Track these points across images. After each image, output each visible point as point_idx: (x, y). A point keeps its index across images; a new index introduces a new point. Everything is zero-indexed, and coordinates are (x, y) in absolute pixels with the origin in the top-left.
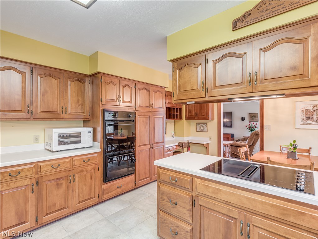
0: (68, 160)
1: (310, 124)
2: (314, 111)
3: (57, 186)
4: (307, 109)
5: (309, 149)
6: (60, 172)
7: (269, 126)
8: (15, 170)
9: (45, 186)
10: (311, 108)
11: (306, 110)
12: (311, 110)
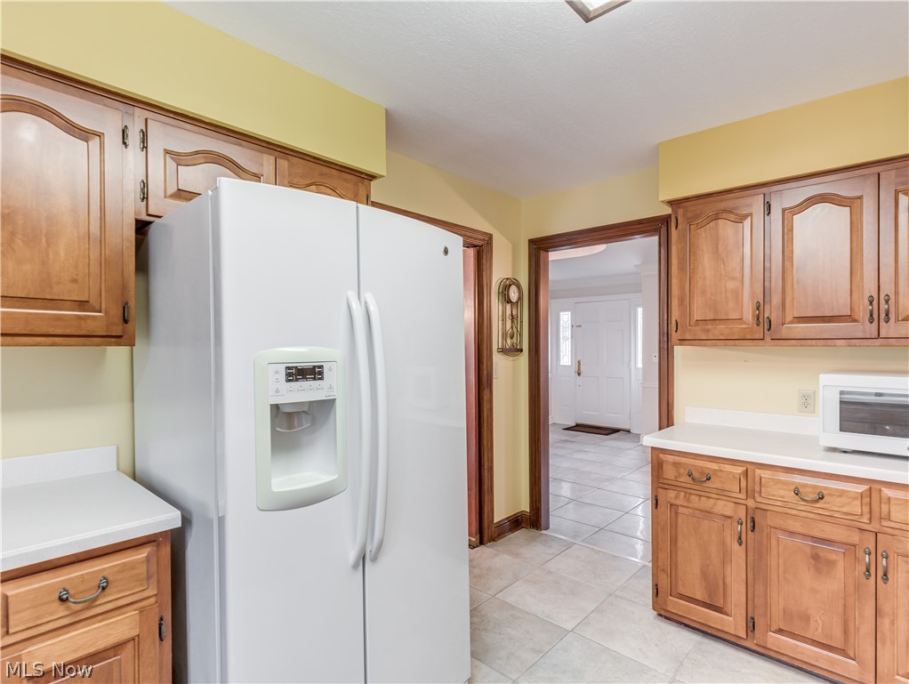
0: (862, 488)
3: (812, 561)
6: (824, 518)
8: (701, 467)
9: (774, 542)
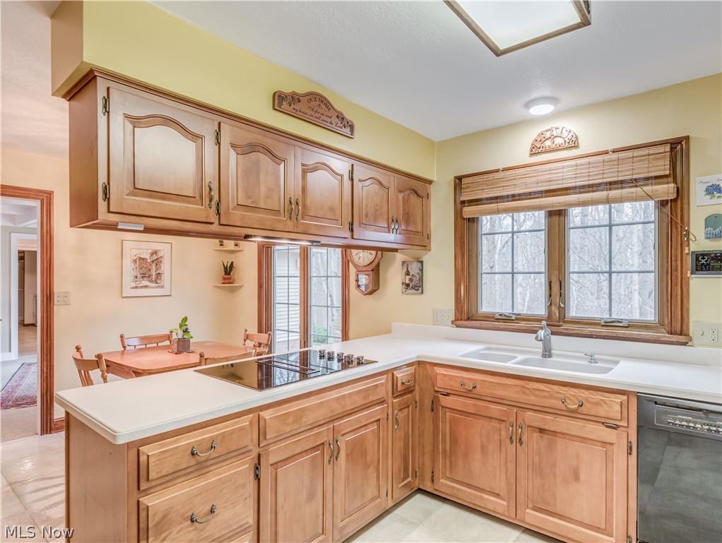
1: (146, 287)
2: (153, 261)
4: (142, 256)
5: (169, 333)
7: (66, 295)
10: (147, 256)
11: (140, 258)
12: (149, 261)
